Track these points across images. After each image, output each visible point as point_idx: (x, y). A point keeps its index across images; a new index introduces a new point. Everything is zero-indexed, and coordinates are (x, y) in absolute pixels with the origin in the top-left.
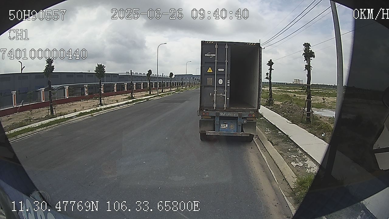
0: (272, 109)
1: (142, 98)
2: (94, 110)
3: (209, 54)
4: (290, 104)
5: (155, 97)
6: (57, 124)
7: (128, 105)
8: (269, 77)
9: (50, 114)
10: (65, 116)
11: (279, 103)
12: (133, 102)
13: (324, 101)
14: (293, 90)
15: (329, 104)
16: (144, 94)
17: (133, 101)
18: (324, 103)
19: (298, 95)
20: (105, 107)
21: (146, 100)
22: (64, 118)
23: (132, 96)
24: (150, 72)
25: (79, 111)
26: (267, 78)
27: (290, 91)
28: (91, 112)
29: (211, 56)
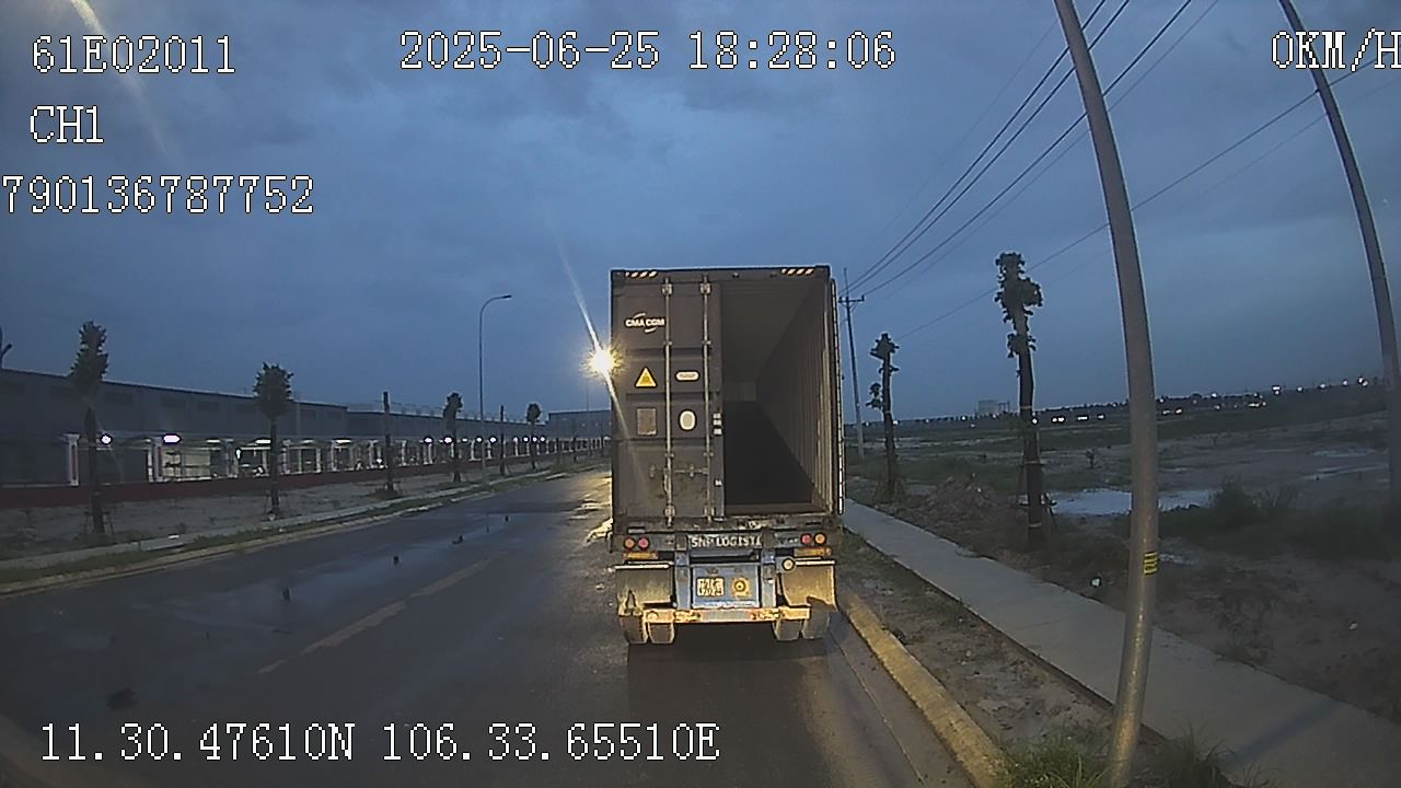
0: (901, 514)
1: (426, 496)
2: (248, 532)
3: (639, 319)
4: (967, 486)
5: (473, 491)
6: (112, 570)
7: (376, 521)
8: (881, 400)
9: (90, 529)
10: (142, 542)
11: (924, 489)
12: (391, 509)
13: (1091, 463)
14: (978, 441)
15: (1112, 471)
16: (437, 483)
17: (392, 505)
18: (1092, 468)
19: (996, 455)
20: (288, 522)
21: (440, 504)
22: (140, 551)
23: (391, 487)
24: (455, 400)
25: (197, 531)
26: (875, 403)
27: (967, 445)
28: (241, 537)
29: (649, 328)
